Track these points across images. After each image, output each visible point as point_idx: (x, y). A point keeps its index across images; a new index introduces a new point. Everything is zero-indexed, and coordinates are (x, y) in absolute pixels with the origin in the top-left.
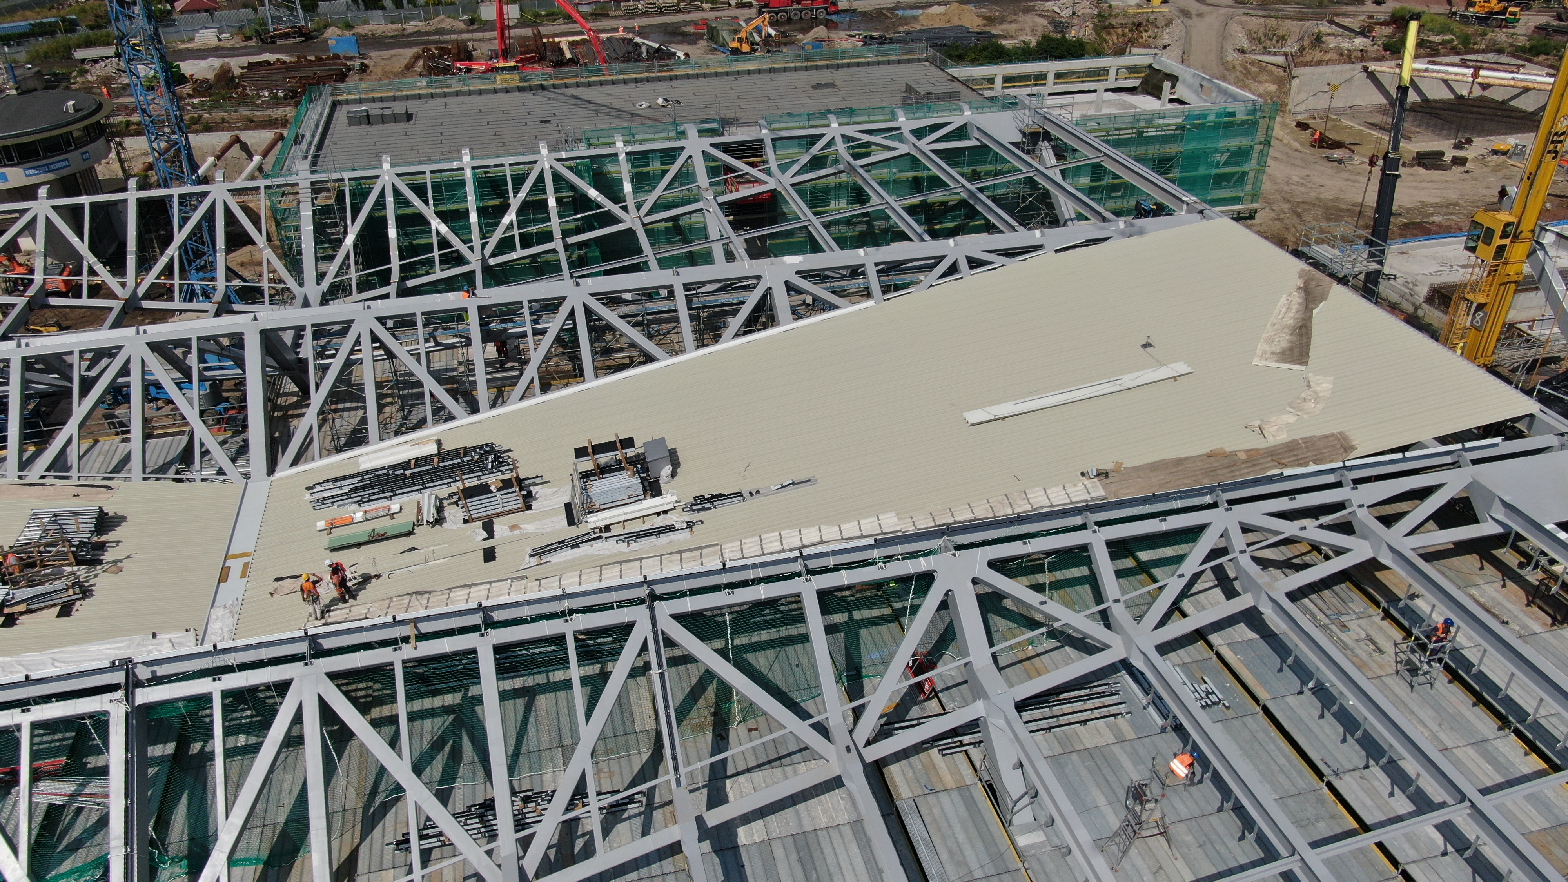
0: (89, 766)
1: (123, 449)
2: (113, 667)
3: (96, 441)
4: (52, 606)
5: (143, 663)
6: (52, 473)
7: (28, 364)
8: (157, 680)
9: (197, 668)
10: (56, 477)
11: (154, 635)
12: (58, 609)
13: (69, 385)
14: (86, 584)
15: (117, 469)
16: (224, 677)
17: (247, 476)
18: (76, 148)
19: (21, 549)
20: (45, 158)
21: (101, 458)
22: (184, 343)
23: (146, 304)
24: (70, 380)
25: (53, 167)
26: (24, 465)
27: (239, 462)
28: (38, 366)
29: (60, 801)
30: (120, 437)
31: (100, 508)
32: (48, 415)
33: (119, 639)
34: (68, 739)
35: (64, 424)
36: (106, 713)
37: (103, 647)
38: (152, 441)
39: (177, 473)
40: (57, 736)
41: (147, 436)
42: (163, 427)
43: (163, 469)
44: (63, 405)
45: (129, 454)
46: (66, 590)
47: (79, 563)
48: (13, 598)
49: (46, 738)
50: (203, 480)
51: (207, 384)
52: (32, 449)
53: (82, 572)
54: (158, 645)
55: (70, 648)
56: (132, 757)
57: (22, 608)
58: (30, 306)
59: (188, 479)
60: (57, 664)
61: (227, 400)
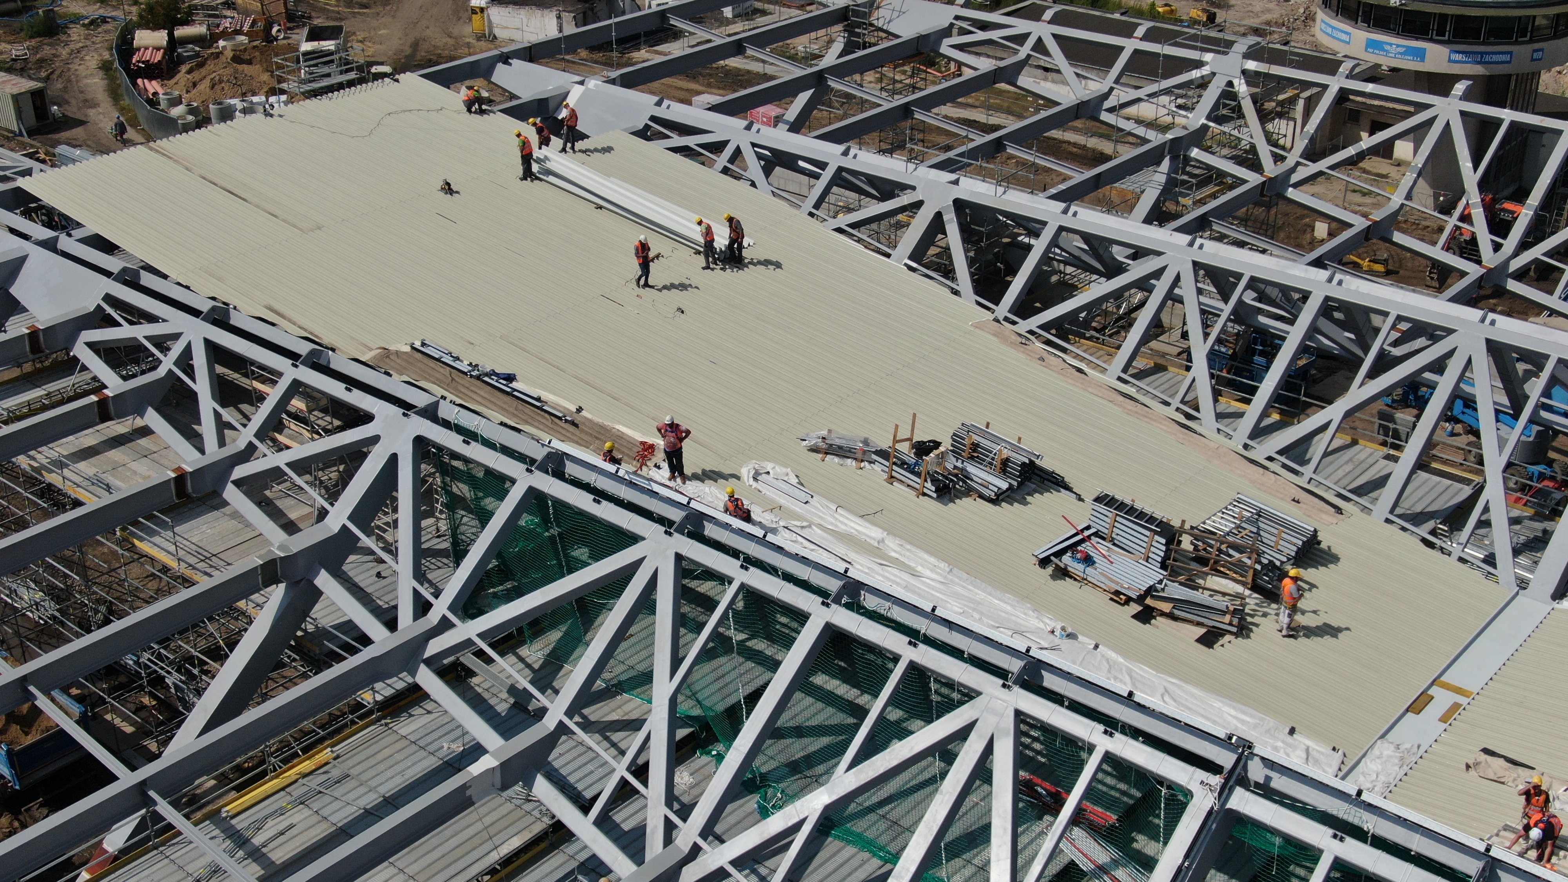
0: (1135, 845)
1: (1382, 467)
2: (1226, 742)
3: (1354, 442)
4: (1199, 624)
5: (1263, 759)
6: (1283, 459)
7: (1328, 308)
8: (1266, 791)
9: (1322, 807)
10: (1284, 466)
11: (1292, 731)
12: (1202, 631)
13: (1362, 355)
14: (1249, 619)
15: (1361, 491)
16: (1349, 840)
17: (1523, 584)
18: (1531, 41)
19: (1201, 535)
20: (1484, 43)
21: (1349, 467)
22: (1536, 360)
23: (1513, 286)
24: (1366, 349)
25: (1487, 58)
26: (1258, 433)
27: (1522, 560)
28: (1337, 315)
29: (1085, 865)
30: (1386, 450)
31: (1315, 531)
32: (1315, 381)
33: (1251, 711)
34: (1130, 796)
35: (1330, 403)
36: (1188, 794)
37: (1226, 709)
38: (1423, 475)
39: (1433, 532)
40: (1122, 786)
41: (1421, 465)
42: (1445, 462)
43: (1417, 519)
44: (1339, 377)
45: (1387, 477)
46: (1224, 613)
47: (1255, 588)
48: (1163, 590)
49: (1109, 780)
50: (1461, 560)
51: (1536, 428)
52: (1275, 417)
53: (1253, 600)
54: (1290, 746)
55: (1190, 688)
56: (1188, 868)
57: (1166, 607)
58: (1367, 234)
59: (1442, 549)
60: (1166, 698)
61: (1550, 463)
